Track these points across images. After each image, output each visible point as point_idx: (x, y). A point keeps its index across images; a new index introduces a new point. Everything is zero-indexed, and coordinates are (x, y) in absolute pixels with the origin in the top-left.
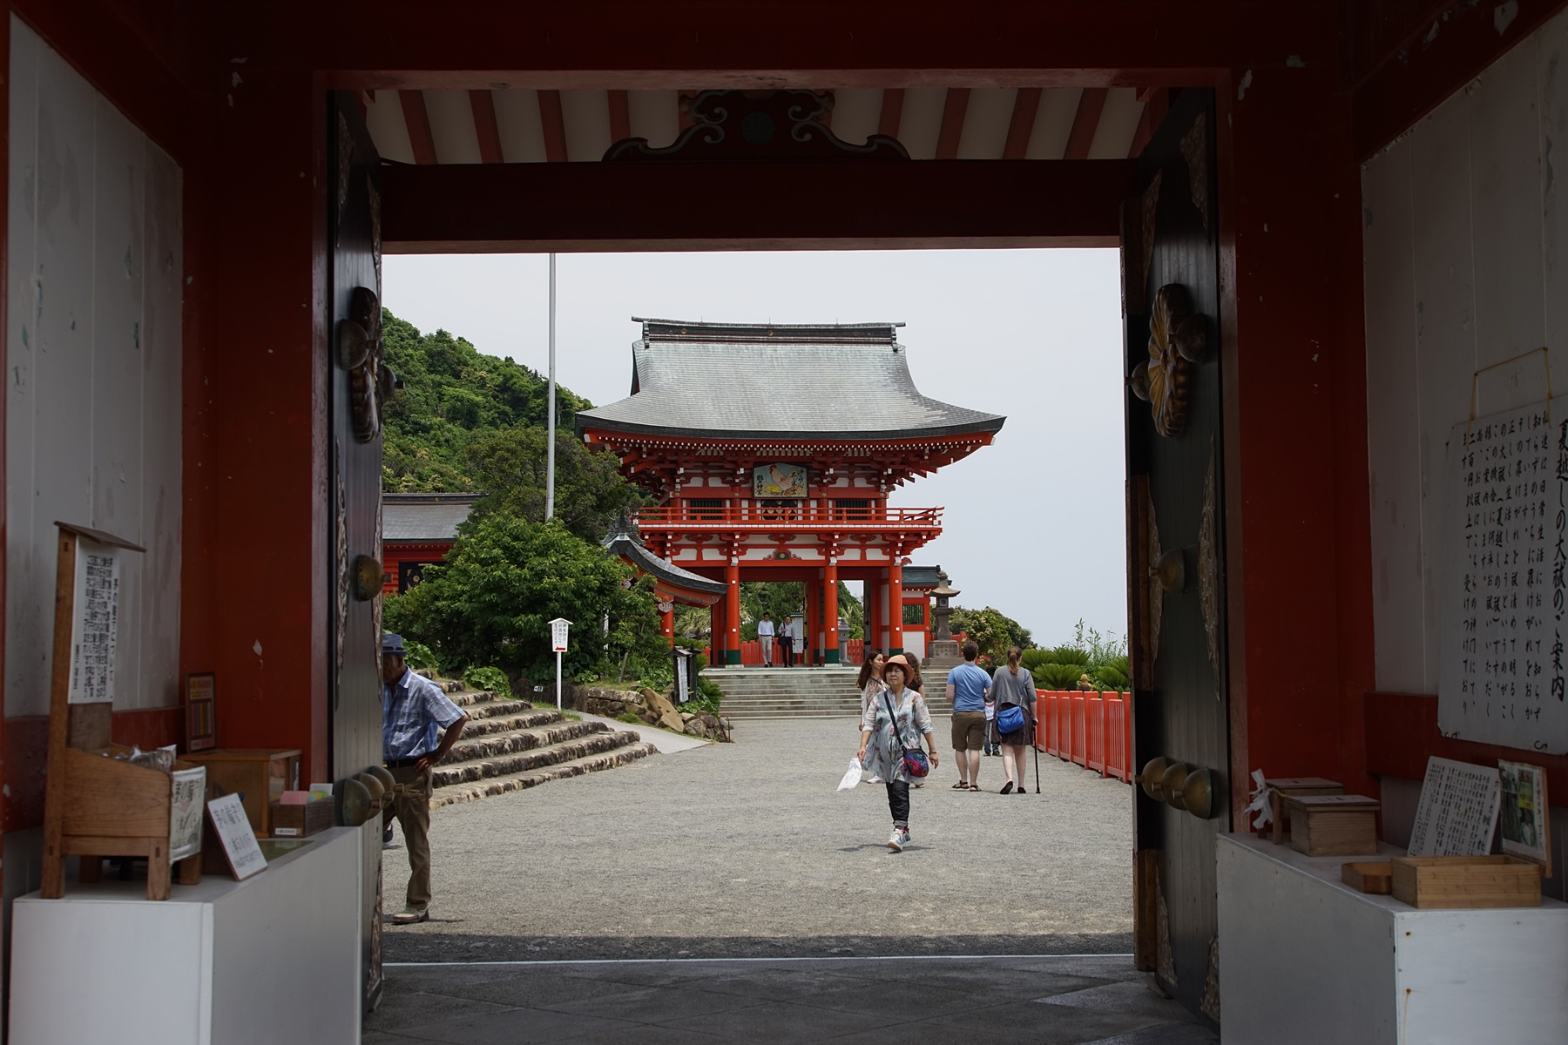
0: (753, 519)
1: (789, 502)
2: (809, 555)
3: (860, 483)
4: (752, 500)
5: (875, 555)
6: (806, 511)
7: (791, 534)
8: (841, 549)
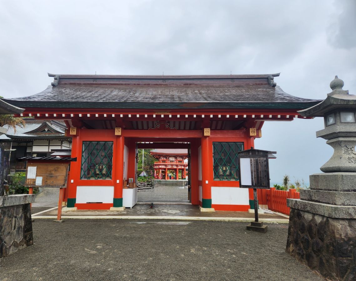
0: (169, 163)
1: (173, 161)
2: (175, 167)
3: (181, 159)
4: (169, 161)
5: (183, 167)
6: (175, 162)
7: (173, 165)
8: (179, 167)
